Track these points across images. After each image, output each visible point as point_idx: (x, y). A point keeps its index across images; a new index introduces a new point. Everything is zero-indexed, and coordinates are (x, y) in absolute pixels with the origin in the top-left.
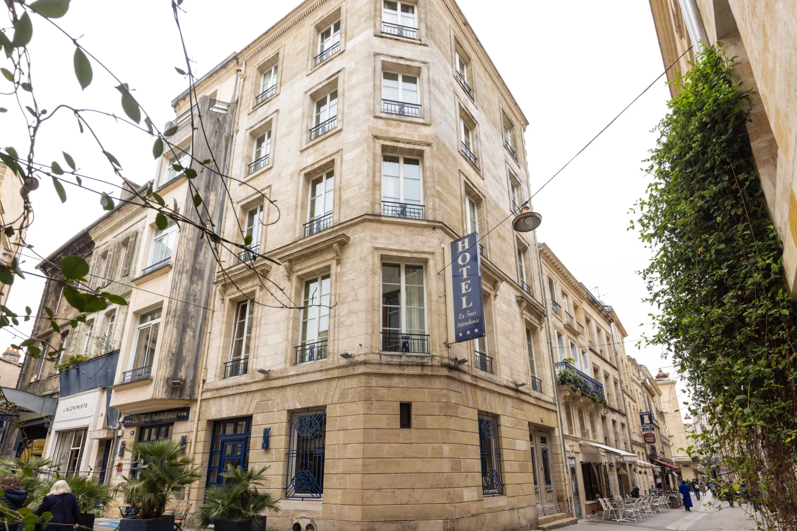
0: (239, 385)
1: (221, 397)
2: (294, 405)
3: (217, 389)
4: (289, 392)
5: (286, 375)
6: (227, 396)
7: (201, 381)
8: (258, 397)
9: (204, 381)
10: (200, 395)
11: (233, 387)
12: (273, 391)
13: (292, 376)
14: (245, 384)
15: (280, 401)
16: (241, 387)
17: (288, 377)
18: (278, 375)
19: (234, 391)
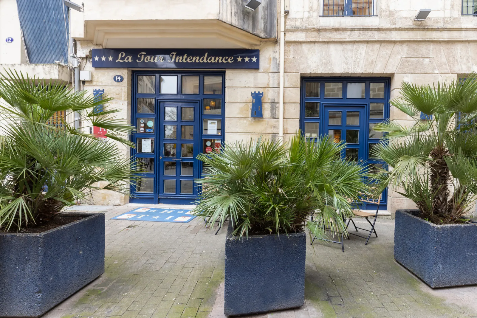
0: (367, 30)
1: (328, 42)
2: (469, 68)
3: (319, 30)
4: (459, 49)
5: (456, 26)
6: (341, 42)
7: (283, 13)
8: (403, 51)
9: (287, 13)
10: (282, 34)
11: (352, 30)
12: (432, 47)
13: (467, 29)
14: (379, 29)
15: (444, 60)
16: (370, 33)
17: (460, 29)
18: (441, 25)
19: (355, 37)
